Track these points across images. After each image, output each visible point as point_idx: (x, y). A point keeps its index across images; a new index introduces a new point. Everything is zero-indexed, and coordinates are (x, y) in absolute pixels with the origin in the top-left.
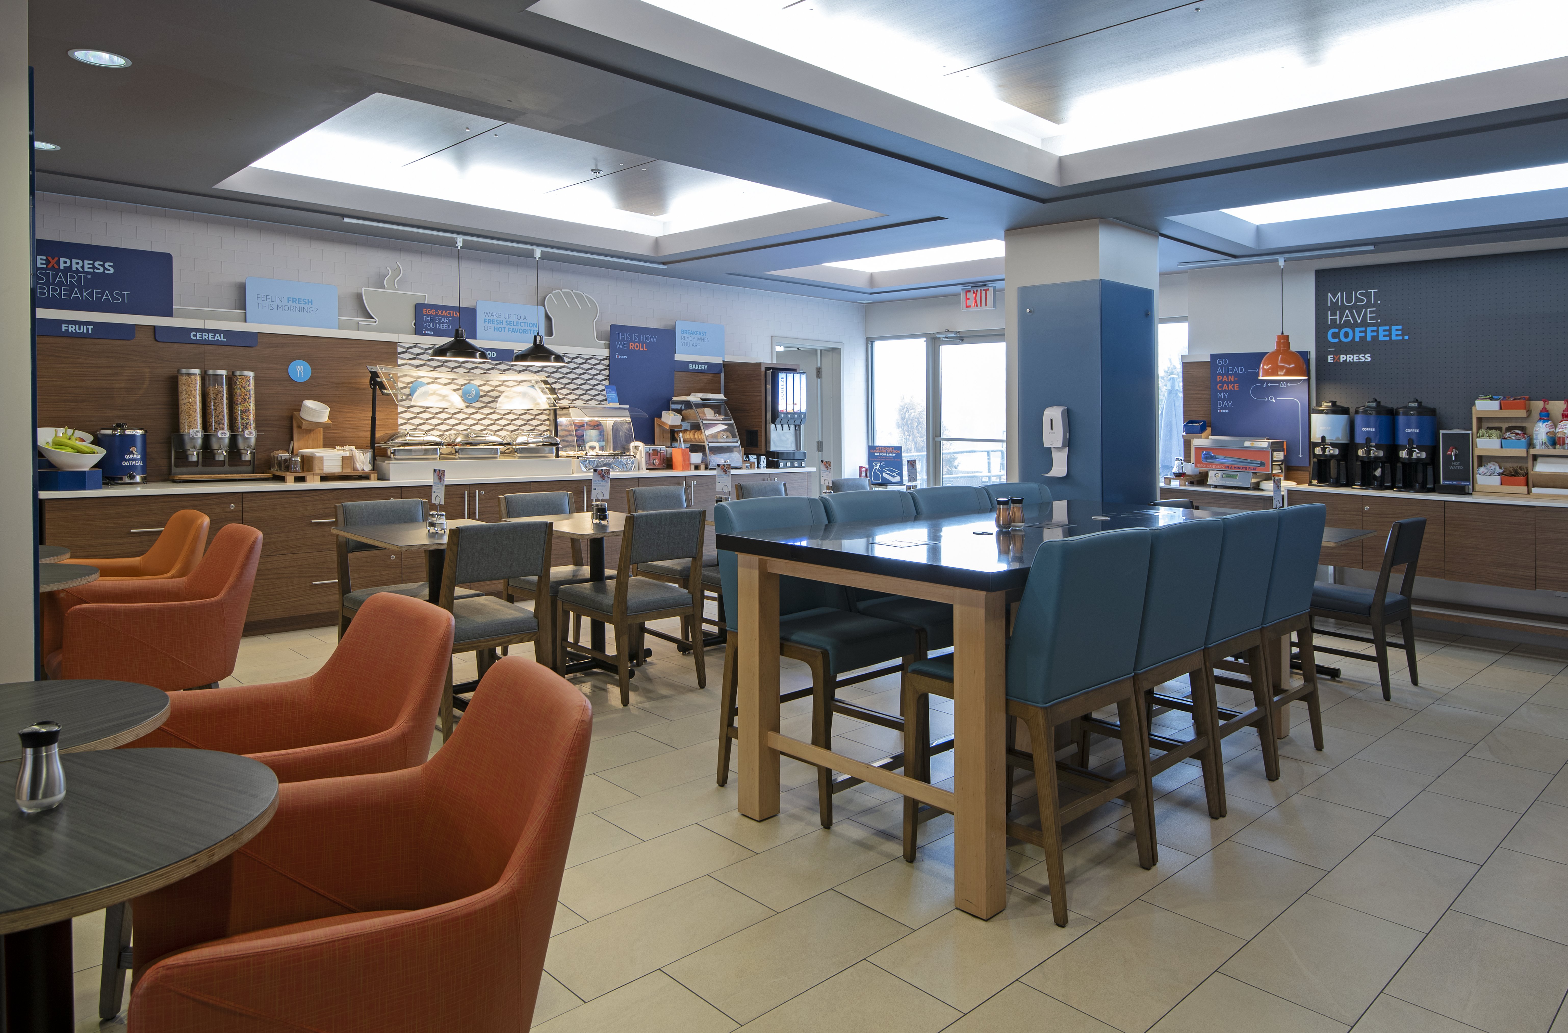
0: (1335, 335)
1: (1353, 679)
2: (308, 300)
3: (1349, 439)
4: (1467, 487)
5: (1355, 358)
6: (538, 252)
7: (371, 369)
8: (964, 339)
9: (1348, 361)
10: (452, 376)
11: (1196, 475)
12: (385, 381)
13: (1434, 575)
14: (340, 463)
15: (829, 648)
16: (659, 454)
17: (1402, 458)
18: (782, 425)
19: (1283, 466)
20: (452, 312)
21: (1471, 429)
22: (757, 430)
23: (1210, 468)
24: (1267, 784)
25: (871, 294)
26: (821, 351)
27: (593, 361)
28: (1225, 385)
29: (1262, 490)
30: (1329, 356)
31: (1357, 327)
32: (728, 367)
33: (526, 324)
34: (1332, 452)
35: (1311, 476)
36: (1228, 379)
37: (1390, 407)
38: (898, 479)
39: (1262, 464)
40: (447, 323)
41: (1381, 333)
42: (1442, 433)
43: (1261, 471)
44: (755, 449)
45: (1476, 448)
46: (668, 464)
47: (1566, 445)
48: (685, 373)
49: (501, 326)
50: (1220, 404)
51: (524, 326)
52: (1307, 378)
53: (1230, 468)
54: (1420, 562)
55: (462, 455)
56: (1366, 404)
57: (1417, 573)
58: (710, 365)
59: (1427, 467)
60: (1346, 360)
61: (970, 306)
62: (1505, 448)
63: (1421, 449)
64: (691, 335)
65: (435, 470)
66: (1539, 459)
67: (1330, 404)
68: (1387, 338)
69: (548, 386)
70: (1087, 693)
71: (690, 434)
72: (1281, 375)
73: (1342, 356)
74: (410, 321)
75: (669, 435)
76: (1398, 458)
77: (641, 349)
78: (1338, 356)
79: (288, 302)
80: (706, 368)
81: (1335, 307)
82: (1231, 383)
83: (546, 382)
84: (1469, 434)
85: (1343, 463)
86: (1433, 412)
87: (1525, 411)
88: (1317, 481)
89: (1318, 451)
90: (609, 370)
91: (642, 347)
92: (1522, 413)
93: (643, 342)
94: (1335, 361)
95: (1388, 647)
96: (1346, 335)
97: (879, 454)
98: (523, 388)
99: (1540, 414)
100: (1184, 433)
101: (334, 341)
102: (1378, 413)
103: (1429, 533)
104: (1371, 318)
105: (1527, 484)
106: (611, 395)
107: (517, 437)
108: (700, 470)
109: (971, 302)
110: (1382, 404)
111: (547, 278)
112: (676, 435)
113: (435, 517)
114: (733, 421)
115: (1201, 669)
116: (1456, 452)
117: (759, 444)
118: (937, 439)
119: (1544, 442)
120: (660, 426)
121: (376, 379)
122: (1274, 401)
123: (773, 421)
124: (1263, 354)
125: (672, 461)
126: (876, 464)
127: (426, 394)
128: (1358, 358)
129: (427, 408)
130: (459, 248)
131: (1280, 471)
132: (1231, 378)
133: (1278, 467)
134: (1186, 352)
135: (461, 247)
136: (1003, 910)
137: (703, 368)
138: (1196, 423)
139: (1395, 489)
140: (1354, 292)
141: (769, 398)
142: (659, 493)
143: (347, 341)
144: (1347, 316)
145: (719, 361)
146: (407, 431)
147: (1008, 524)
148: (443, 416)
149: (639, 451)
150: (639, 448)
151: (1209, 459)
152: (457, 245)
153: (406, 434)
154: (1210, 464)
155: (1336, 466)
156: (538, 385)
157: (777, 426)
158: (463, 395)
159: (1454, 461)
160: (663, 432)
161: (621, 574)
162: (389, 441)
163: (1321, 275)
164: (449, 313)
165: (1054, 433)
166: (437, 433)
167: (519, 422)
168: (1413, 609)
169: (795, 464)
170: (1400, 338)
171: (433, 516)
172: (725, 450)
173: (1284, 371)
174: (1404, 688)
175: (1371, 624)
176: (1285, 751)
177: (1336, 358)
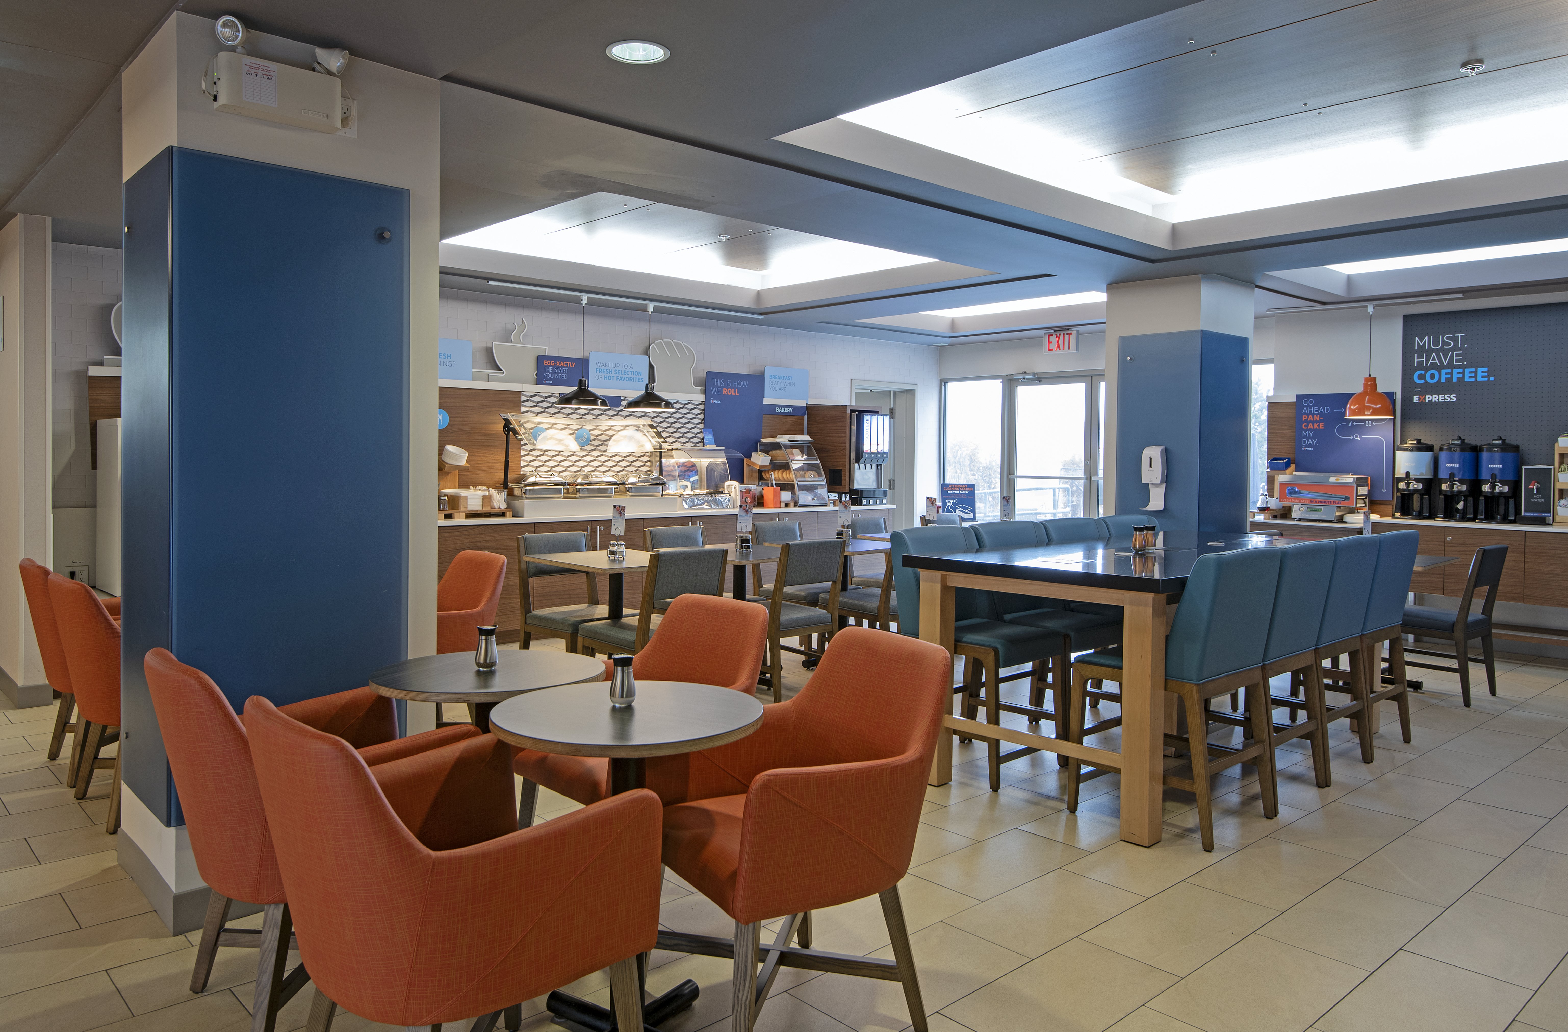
0: (1421, 377)
1: (1432, 690)
3: (1432, 474)
4: (1547, 518)
5: (1440, 398)
6: (651, 307)
7: (504, 417)
8: (1042, 380)
9: (1433, 401)
10: (567, 421)
11: (1280, 510)
12: (517, 427)
13: (1513, 599)
14: (481, 502)
15: (999, 646)
16: (751, 492)
17: (1485, 492)
18: (865, 465)
19: (1367, 501)
20: (569, 363)
21: (1553, 465)
22: (842, 470)
23: (1295, 502)
24: (1364, 767)
25: (950, 337)
26: (895, 392)
27: (690, 406)
28: (1311, 424)
29: (1346, 523)
30: (1415, 397)
31: (1443, 369)
32: (810, 410)
33: (632, 373)
34: (1415, 486)
35: (1394, 509)
36: (1313, 419)
37: (1474, 444)
38: (971, 516)
39: (1347, 498)
40: (564, 373)
41: (1467, 375)
42: (1525, 469)
43: (1346, 504)
44: (838, 487)
45: (1557, 482)
46: (759, 501)
48: (772, 416)
49: (611, 374)
50: (1305, 442)
51: (630, 374)
52: (1393, 417)
53: (1314, 502)
54: (1500, 588)
55: (582, 494)
56: (1451, 442)
57: (1497, 598)
58: (795, 408)
59: (1508, 501)
60: (1432, 400)
61: (1052, 350)
63: (1503, 483)
64: (779, 380)
65: (615, 506)
67: (1415, 442)
68: (1473, 380)
69: (655, 430)
70: (1228, 676)
71: (778, 474)
72: (1368, 415)
73: (1427, 397)
74: (531, 371)
75: (757, 475)
76: (1480, 492)
77: (733, 394)
78: (1424, 396)
80: (791, 410)
81: (1421, 350)
82: (1316, 422)
83: (652, 426)
84: (1551, 469)
85: (1426, 497)
86: (1516, 448)
88: (1400, 514)
89: (1402, 486)
90: (704, 414)
91: (735, 392)
93: (734, 388)
94: (1420, 401)
95: (1469, 662)
96: (1432, 376)
97: (952, 492)
98: (630, 432)
100: (1268, 470)
101: (468, 391)
102: (1462, 450)
103: (1511, 559)
104: (1457, 361)
106: (708, 437)
107: (628, 478)
108: (790, 507)
109: (1053, 346)
110: (1466, 441)
111: (656, 329)
112: (763, 474)
113: (615, 546)
114: (819, 461)
115: (1313, 664)
116: (1538, 486)
117: (843, 483)
118: (1011, 477)
120: (749, 465)
121: (509, 426)
122: (1359, 439)
123: (858, 461)
124: (1351, 395)
125: (763, 499)
126: (949, 502)
127: (546, 439)
128: (1443, 398)
129: (546, 451)
130: (584, 305)
131: (1364, 505)
132: (1317, 418)
133: (1362, 501)
134: (1271, 394)
135: (585, 304)
136: (1159, 842)
137: (788, 411)
138: (1281, 460)
139: (1477, 521)
140: (1441, 336)
141: (854, 439)
142: (777, 527)
143: (479, 391)
144: (1434, 359)
145: (803, 404)
146: (531, 473)
147: (1143, 548)
148: (559, 458)
149: (733, 490)
150: (733, 487)
151: (1294, 494)
152: (581, 302)
153: (531, 475)
154: (1294, 499)
155: (1419, 500)
156: (644, 429)
157: (860, 465)
158: (577, 439)
159: (1535, 494)
160: (752, 471)
161: (776, 594)
162: (521, 481)
163: (1408, 319)
164: (566, 364)
165: (1153, 471)
166: (557, 474)
167: (624, 464)
168: (1493, 631)
169: (878, 501)
170: (1486, 379)
171: (613, 545)
172: (810, 489)
173: (1371, 411)
174: (1483, 698)
175: (1453, 642)
176: (1376, 743)
177: (1422, 398)
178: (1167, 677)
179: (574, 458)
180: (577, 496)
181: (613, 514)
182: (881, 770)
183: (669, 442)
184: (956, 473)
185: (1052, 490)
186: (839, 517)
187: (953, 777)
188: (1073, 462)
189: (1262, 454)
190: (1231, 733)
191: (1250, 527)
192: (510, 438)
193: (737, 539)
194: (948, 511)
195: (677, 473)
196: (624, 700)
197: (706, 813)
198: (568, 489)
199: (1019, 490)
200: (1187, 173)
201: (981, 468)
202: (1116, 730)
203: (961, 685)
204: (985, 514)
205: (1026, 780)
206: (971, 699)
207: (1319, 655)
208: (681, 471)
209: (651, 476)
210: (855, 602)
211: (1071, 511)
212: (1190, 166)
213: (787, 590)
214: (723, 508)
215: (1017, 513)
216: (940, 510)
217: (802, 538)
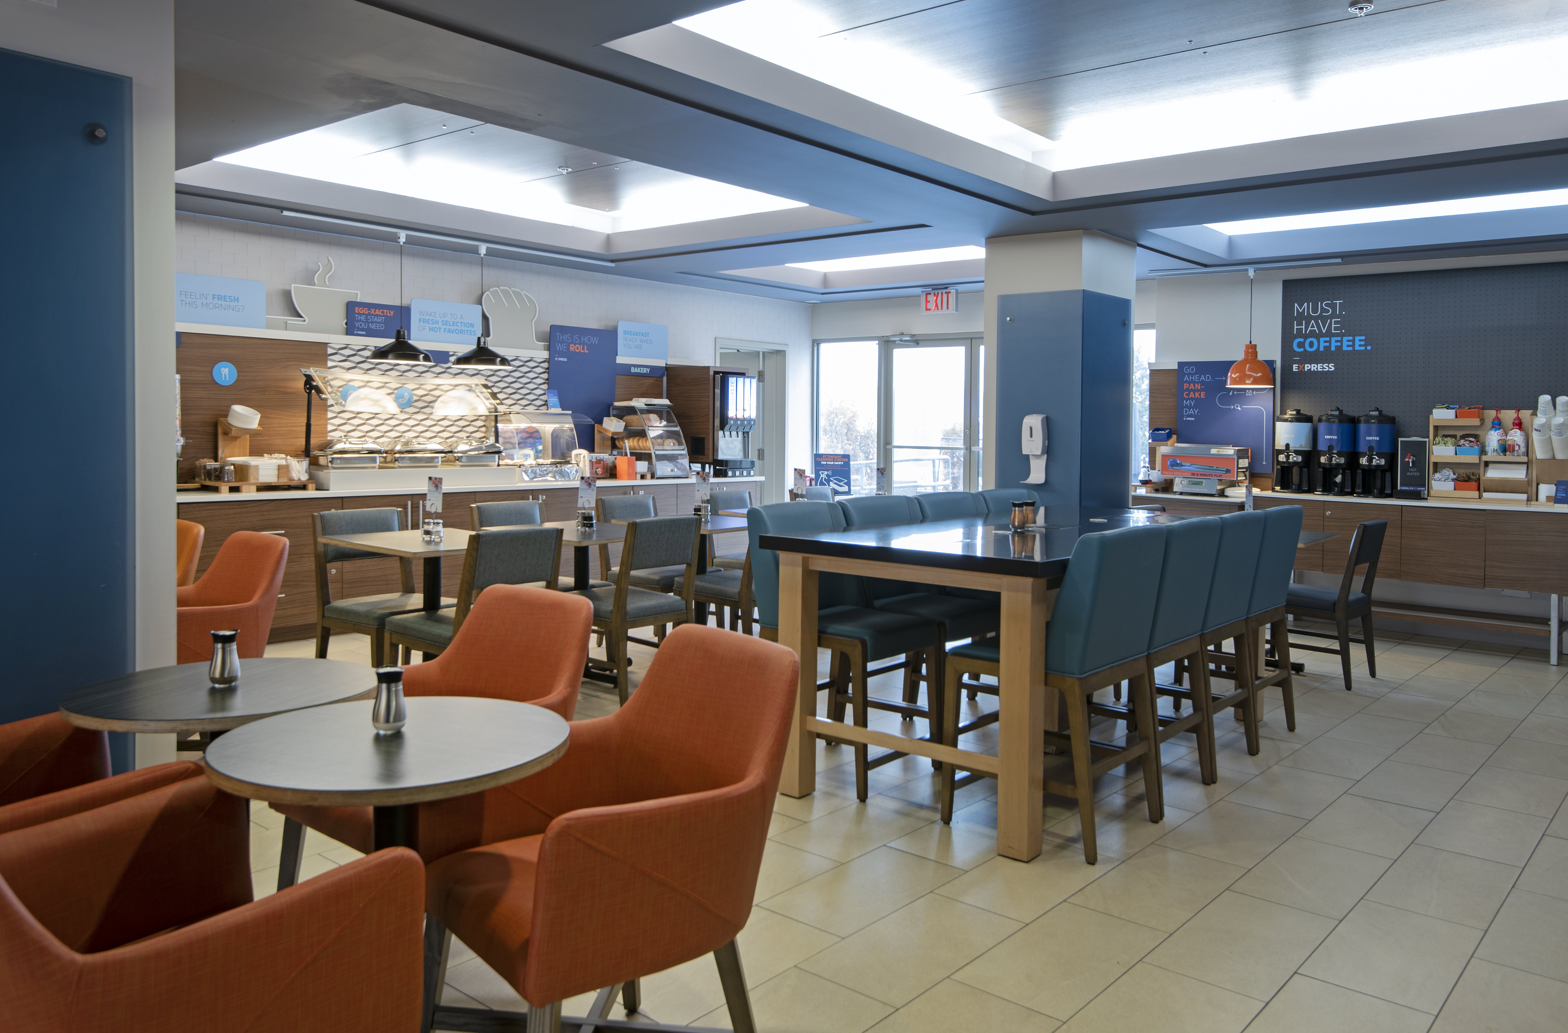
0: (1301, 345)
1: (1316, 673)
2: (234, 297)
3: (1311, 446)
4: (1422, 492)
5: (1319, 367)
6: (483, 249)
7: (306, 372)
8: (920, 342)
10: (384, 379)
11: (1161, 483)
12: (321, 385)
13: (1392, 576)
14: (276, 472)
15: (866, 638)
16: (602, 462)
17: (1362, 464)
18: (730, 432)
19: (1247, 474)
20: (385, 311)
21: (1428, 437)
22: (704, 438)
23: (1177, 475)
24: (1249, 759)
25: (822, 294)
26: (764, 353)
27: (532, 364)
28: (1192, 393)
29: (1227, 497)
30: (1294, 365)
31: (1322, 337)
32: (671, 371)
33: (463, 324)
34: (1295, 459)
35: (1274, 483)
36: (1195, 387)
37: (1352, 415)
38: (846, 489)
39: (1228, 471)
40: (380, 323)
41: (1345, 343)
42: (1401, 441)
43: (1227, 477)
44: (700, 457)
45: (1432, 455)
46: (612, 472)
47: (1516, 452)
48: (626, 377)
49: (437, 326)
50: (1186, 412)
51: (460, 326)
52: (1273, 387)
53: (1196, 475)
54: (1379, 565)
55: (402, 463)
56: (1330, 413)
57: (1376, 575)
58: (653, 368)
59: (1385, 475)
60: (1311, 369)
61: (930, 310)
62: (1459, 454)
63: (1380, 456)
64: (634, 336)
65: (430, 478)
66: (1491, 466)
67: (1294, 413)
68: (1351, 349)
69: (490, 391)
71: (633, 442)
72: (1249, 384)
73: (1306, 365)
74: (341, 321)
75: (609, 443)
76: (1358, 464)
77: (582, 351)
78: (1303, 365)
79: (213, 300)
80: (648, 371)
81: (1301, 317)
82: (1198, 390)
83: (486, 387)
84: (1426, 441)
85: (1305, 470)
86: (1392, 420)
87: (1478, 419)
88: (1279, 488)
89: (1282, 458)
90: (548, 373)
91: (583, 349)
92: (1476, 422)
93: (583, 344)
94: (1300, 370)
95: (1350, 643)
96: (1311, 345)
97: (825, 463)
98: (460, 392)
99: (1493, 423)
100: (1150, 441)
101: (261, 341)
102: (1341, 421)
103: (1390, 535)
104: (1336, 329)
105: (1479, 490)
106: (552, 399)
107: (458, 445)
108: (646, 479)
109: (932, 305)
110: (1344, 412)
111: (490, 275)
112: (617, 442)
113: (430, 525)
114: (679, 427)
115: (1197, 650)
116: (1413, 459)
117: (706, 452)
118: (888, 447)
119: (1495, 449)
120: (600, 432)
121: (311, 383)
122: (1240, 409)
123: (722, 428)
124: (1231, 363)
125: (616, 470)
126: (823, 473)
127: (358, 398)
128: (1322, 367)
129: (358, 413)
130: (402, 243)
131: (1244, 478)
132: (1198, 386)
133: (1242, 474)
134: (1153, 360)
135: (404, 243)
136: (1039, 855)
137: (645, 371)
138: (1162, 431)
139: (1355, 495)
140: (1319, 303)
141: (718, 404)
142: (628, 502)
143: (274, 342)
144: (1313, 326)
145: (662, 364)
146: (340, 439)
147: (1023, 525)
148: (375, 422)
149: (582, 459)
150: (582, 456)
151: (1175, 466)
152: (399, 240)
153: (339, 441)
154: (1176, 472)
155: (1298, 473)
156: (477, 389)
157: (725, 432)
158: (396, 400)
159: (1411, 468)
160: (604, 439)
161: (622, 579)
162: (326, 448)
163: (1288, 285)
164: (382, 312)
165: (1033, 441)
166: (371, 440)
167: (454, 429)
168: (1373, 609)
169: (745, 473)
170: (1363, 348)
171: (428, 523)
172: (671, 458)
173: (1252, 379)
174: (1363, 680)
175: (1335, 622)
176: (1261, 732)
177: (1301, 367)
178: (1048, 671)
179: (393, 422)
180: (396, 466)
181: (428, 487)
182: (712, 803)
183: (506, 405)
184: (833, 442)
185: (931, 462)
186: (696, 491)
187: (817, 786)
188: (954, 432)
189: (1143, 425)
190: (1114, 726)
191: (1132, 501)
192: (313, 397)
193: (578, 516)
194: (822, 484)
195: (516, 440)
196: (392, 725)
197: (502, 860)
198: (385, 458)
199: (897, 461)
200: (1068, 116)
201: (859, 437)
202: (995, 726)
203: (828, 680)
204: (862, 487)
205: (897, 787)
206: (838, 696)
207: (1204, 642)
208: (522, 438)
209: (484, 443)
210: (714, 586)
211: (951, 483)
212: (1071, 109)
213: (633, 573)
214: (570, 480)
215: (894, 485)
216: (813, 483)
217: (656, 514)
